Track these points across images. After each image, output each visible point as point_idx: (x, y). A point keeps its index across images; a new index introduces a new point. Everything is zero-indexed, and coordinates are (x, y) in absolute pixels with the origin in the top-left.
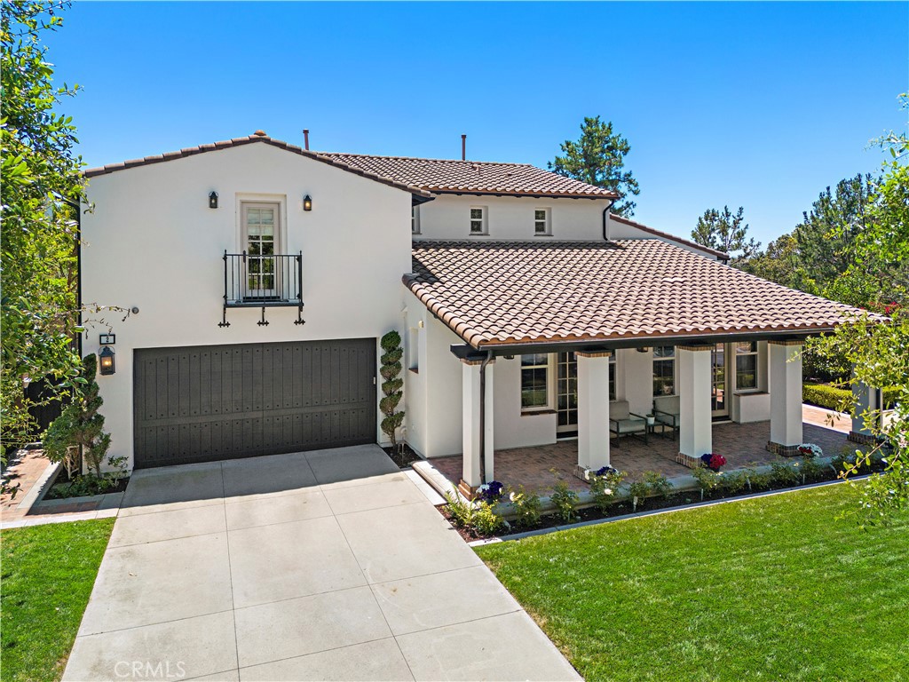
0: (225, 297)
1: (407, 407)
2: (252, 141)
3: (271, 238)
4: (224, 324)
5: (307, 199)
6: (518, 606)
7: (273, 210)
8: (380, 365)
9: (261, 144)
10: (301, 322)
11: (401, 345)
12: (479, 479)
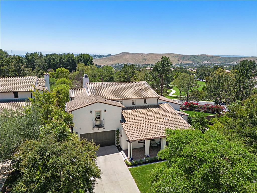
0: (93, 126)
1: (120, 141)
2: (97, 102)
3: (99, 116)
4: (93, 130)
5: (105, 110)
6: (132, 178)
7: (100, 112)
8: (116, 135)
9: (98, 103)
10: (104, 129)
11: (120, 132)
12: (130, 158)
